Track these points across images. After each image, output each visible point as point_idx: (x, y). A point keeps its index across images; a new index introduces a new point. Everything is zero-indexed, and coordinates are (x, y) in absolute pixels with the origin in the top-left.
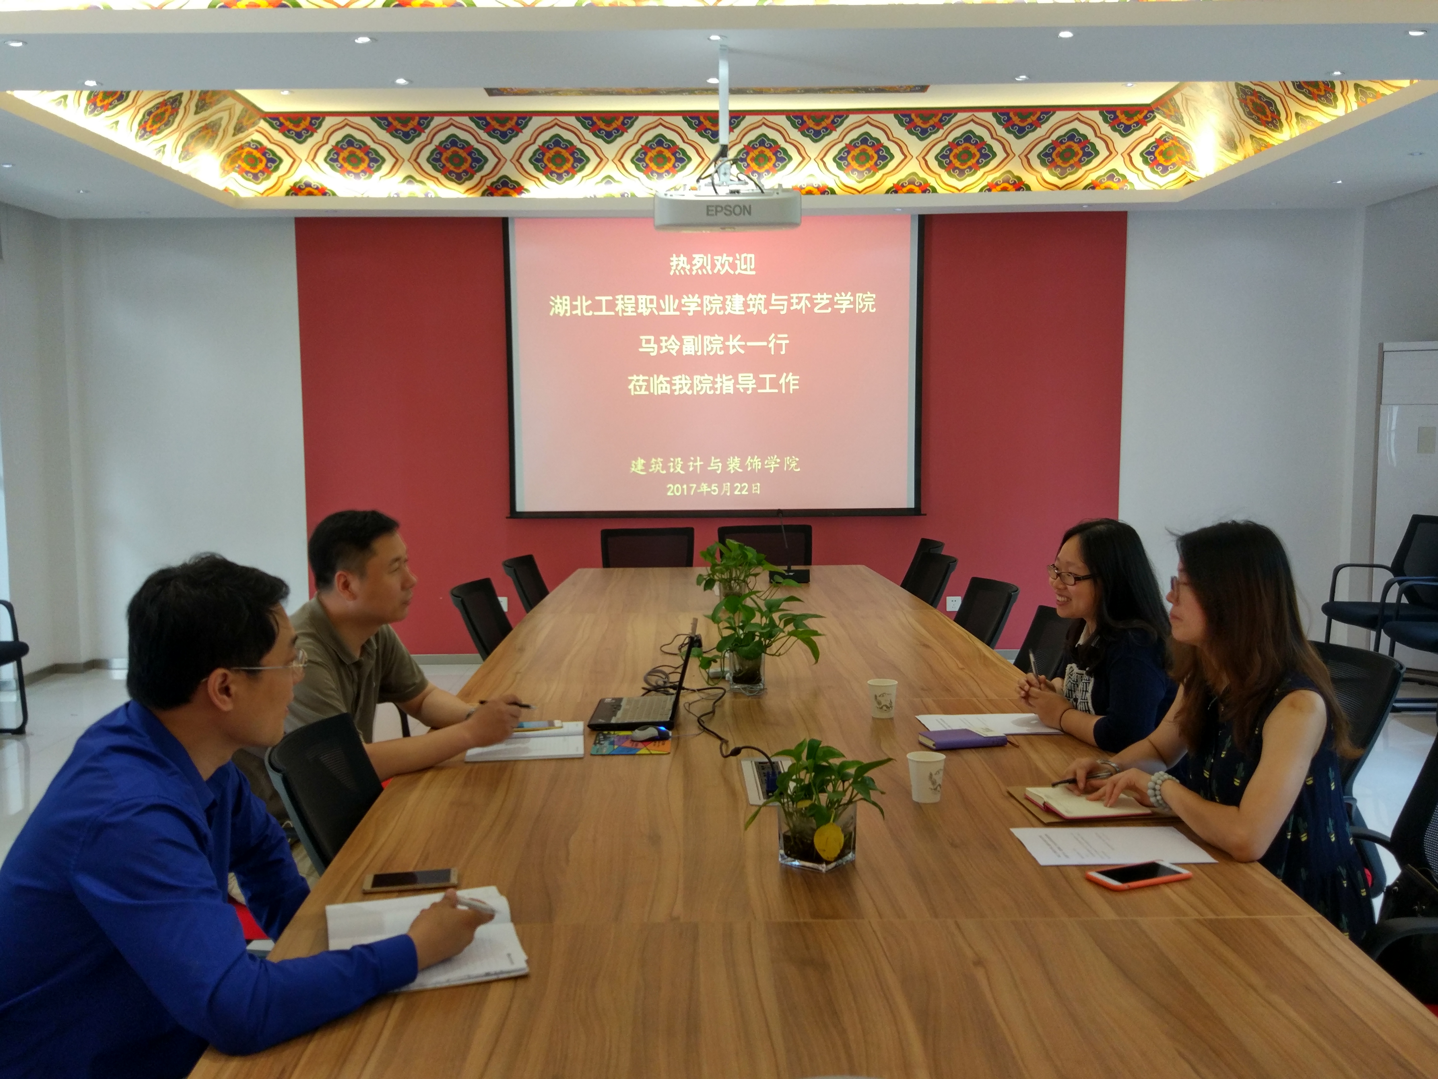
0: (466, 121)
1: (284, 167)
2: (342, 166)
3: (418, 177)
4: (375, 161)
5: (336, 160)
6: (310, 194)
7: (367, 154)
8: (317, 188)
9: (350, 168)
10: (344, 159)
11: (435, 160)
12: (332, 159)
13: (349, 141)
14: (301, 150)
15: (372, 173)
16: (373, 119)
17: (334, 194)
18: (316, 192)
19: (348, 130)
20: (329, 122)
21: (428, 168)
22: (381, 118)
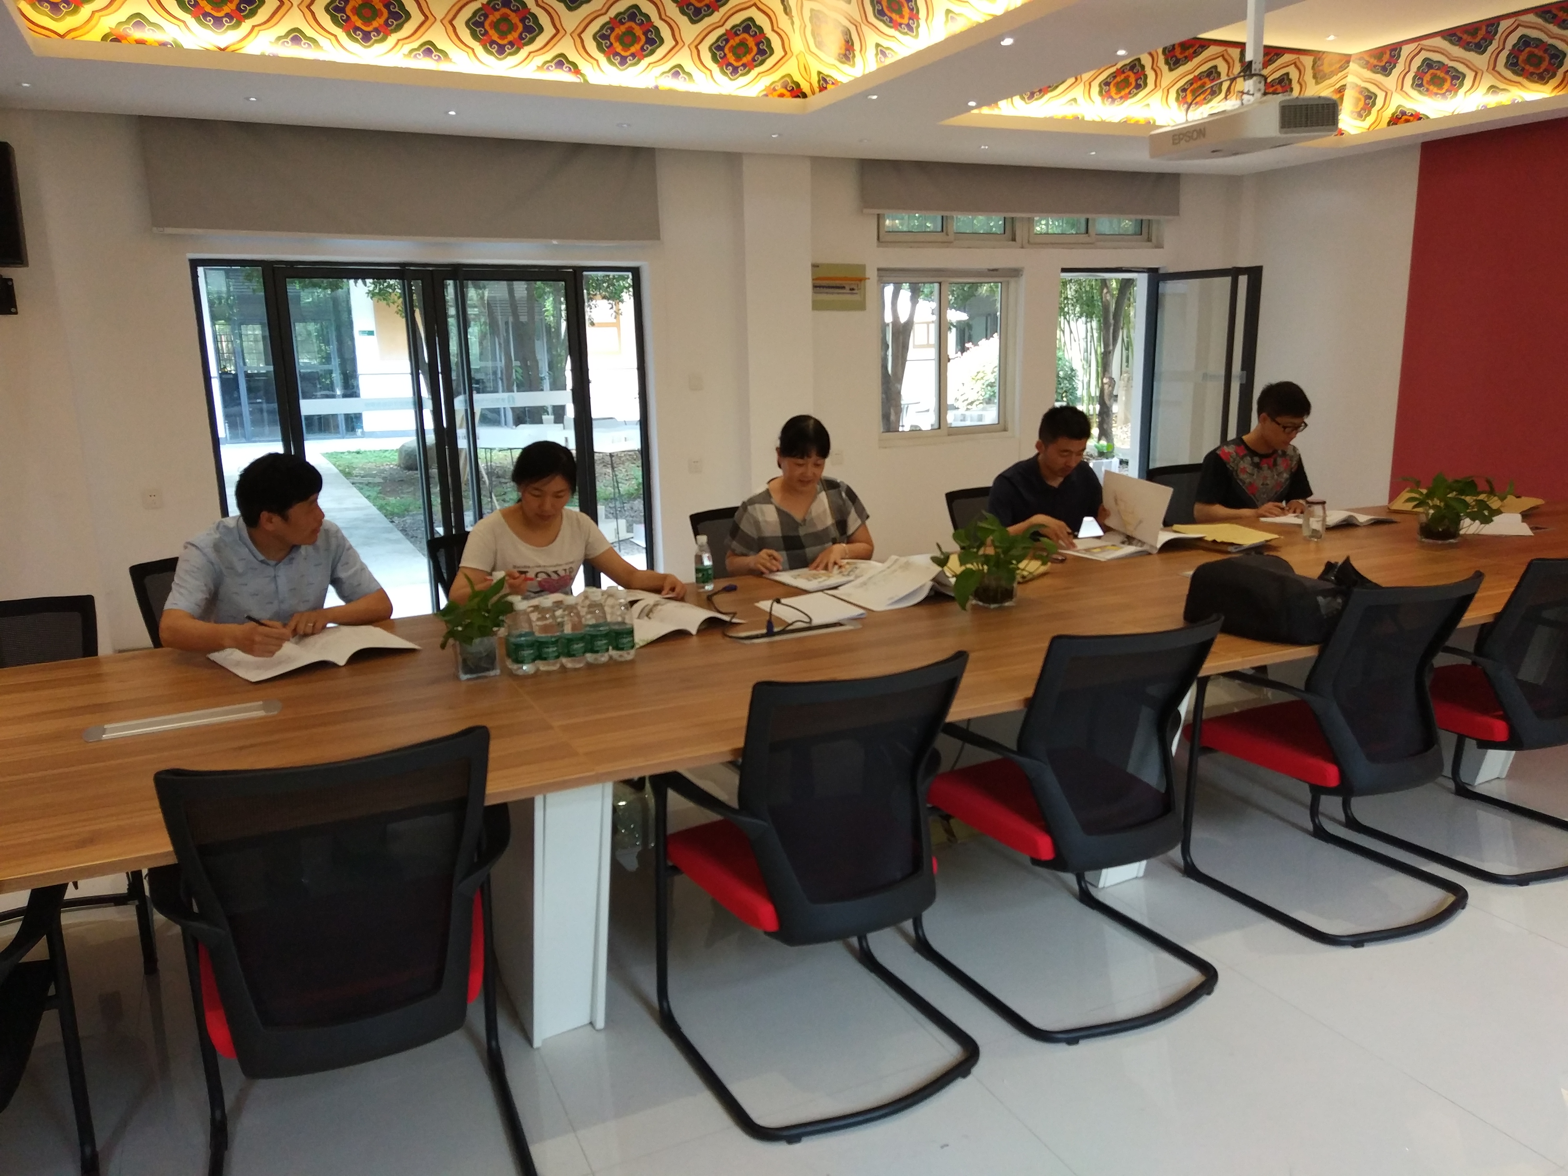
0: (1531, 18)
1: (1379, 102)
2: (1428, 90)
3: (1501, 86)
4: (1458, 78)
5: (1421, 85)
6: (1407, 121)
7: (1447, 72)
8: (1412, 115)
9: (1435, 90)
10: (1428, 83)
11: (1513, 64)
12: (1418, 84)
13: (1428, 64)
14: (1390, 82)
15: (1457, 91)
16: (1444, 38)
17: (1428, 118)
18: (1411, 118)
19: (1424, 55)
20: (1406, 50)
21: (1508, 74)
22: (1452, 35)
